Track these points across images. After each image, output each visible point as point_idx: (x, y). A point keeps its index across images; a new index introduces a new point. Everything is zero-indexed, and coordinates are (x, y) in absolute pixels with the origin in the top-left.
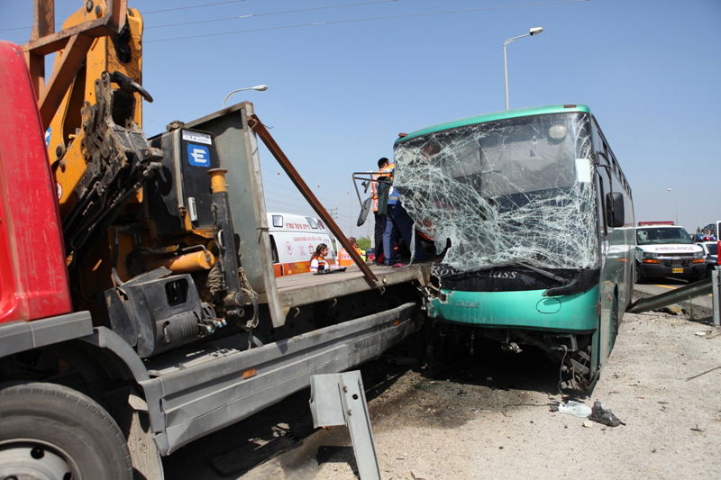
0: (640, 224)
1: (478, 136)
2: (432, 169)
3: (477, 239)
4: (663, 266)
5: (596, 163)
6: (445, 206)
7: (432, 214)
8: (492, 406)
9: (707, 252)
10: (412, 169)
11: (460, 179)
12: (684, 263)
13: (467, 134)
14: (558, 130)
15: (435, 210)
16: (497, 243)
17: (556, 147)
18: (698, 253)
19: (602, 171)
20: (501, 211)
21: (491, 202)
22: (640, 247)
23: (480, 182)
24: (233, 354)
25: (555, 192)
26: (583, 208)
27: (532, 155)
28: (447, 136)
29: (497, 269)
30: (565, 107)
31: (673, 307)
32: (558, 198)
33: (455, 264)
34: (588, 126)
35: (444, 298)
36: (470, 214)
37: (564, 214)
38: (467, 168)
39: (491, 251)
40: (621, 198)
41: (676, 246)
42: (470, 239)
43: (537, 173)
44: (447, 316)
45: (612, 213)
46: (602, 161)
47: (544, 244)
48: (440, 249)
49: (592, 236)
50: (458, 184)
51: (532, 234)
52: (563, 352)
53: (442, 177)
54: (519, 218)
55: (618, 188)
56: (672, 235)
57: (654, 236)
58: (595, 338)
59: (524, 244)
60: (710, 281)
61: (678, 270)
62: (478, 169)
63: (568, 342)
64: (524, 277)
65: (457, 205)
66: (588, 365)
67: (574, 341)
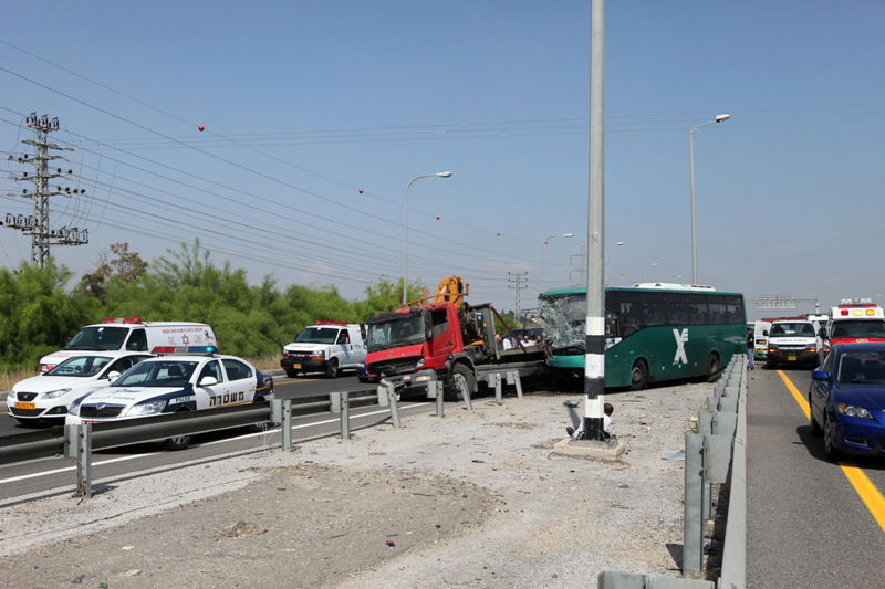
1: (567, 298)
2: (551, 309)
3: (564, 337)
4: (781, 355)
13: (563, 297)
16: (570, 338)
18: (809, 345)
20: (572, 327)
28: (556, 297)
29: (569, 347)
33: (558, 346)
35: (552, 358)
39: (568, 341)
44: (553, 364)
48: (552, 341)
61: (792, 358)
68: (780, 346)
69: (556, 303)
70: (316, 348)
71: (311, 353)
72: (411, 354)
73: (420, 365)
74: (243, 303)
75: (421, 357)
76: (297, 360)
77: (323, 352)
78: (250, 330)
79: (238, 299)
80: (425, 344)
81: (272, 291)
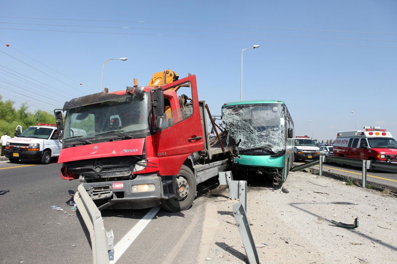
0: (296, 137)
1: (251, 108)
2: (235, 116)
3: (250, 139)
4: (304, 155)
5: (286, 119)
6: (239, 129)
7: (235, 131)
8: (253, 189)
9: (328, 150)
10: (229, 116)
11: (245, 121)
12: (312, 154)
13: (248, 107)
14: (275, 109)
15: (236, 130)
16: (256, 141)
17: (275, 113)
18: (318, 150)
19: (287, 122)
20: (258, 131)
21: (255, 128)
22: (296, 147)
23: (251, 122)
24: (201, 165)
25: (274, 127)
26: (282, 132)
27: (267, 115)
28: (241, 107)
29: (256, 149)
30: (278, 102)
31: (307, 169)
32: (275, 129)
33: (243, 147)
34: (284, 108)
35: (239, 157)
36: (247, 131)
37: (277, 133)
38: (247, 117)
39: (255, 143)
40: (292, 130)
41: (310, 147)
42: (247, 139)
43: (269, 121)
44: (240, 163)
45: (290, 134)
46: (288, 119)
47: (270, 142)
48: (237, 142)
49: (284, 141)
50: (244, 122)
51: (267, 139)
52: (274, 174)
53: (239, 119)
54: (264, 134)
55: (291, 127)
56: (309, 142)
57: (301, 142)
58: (283, 170)
59: (265, 142)
60: (319, 159)
61: (310, 157)
62: (251, 118)
63: (276, 171)
64: (264, 152)
65: (244, 129)
66: (281, 178)
67: (277, 170)
68: (304, 150)
69: (241, 111)
70: (33, 142)
71: (27, 145)
72: (126, 152)
73: (138, 168)
74: (9, 118)
75: (141, 157)
76: (15, 150)
77: (38, 145)
78: (10, 132)
79: (6, 115)
80: (149, 139)
81: (26, 112)
